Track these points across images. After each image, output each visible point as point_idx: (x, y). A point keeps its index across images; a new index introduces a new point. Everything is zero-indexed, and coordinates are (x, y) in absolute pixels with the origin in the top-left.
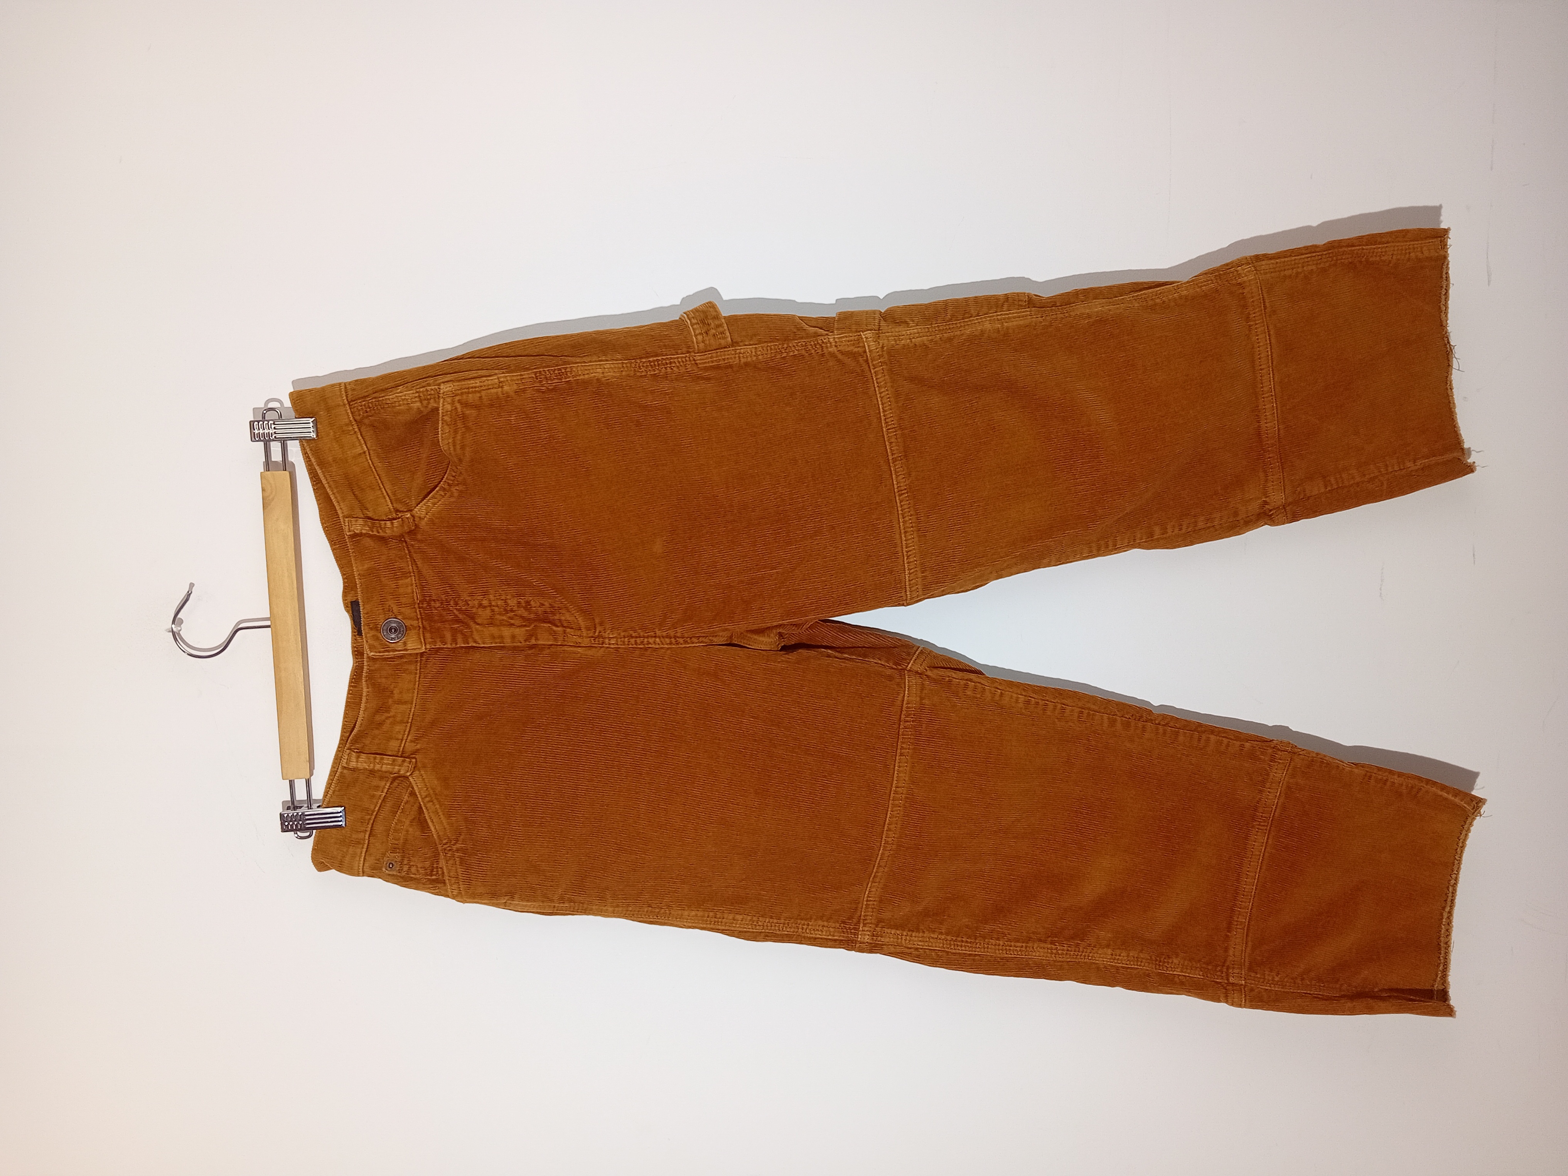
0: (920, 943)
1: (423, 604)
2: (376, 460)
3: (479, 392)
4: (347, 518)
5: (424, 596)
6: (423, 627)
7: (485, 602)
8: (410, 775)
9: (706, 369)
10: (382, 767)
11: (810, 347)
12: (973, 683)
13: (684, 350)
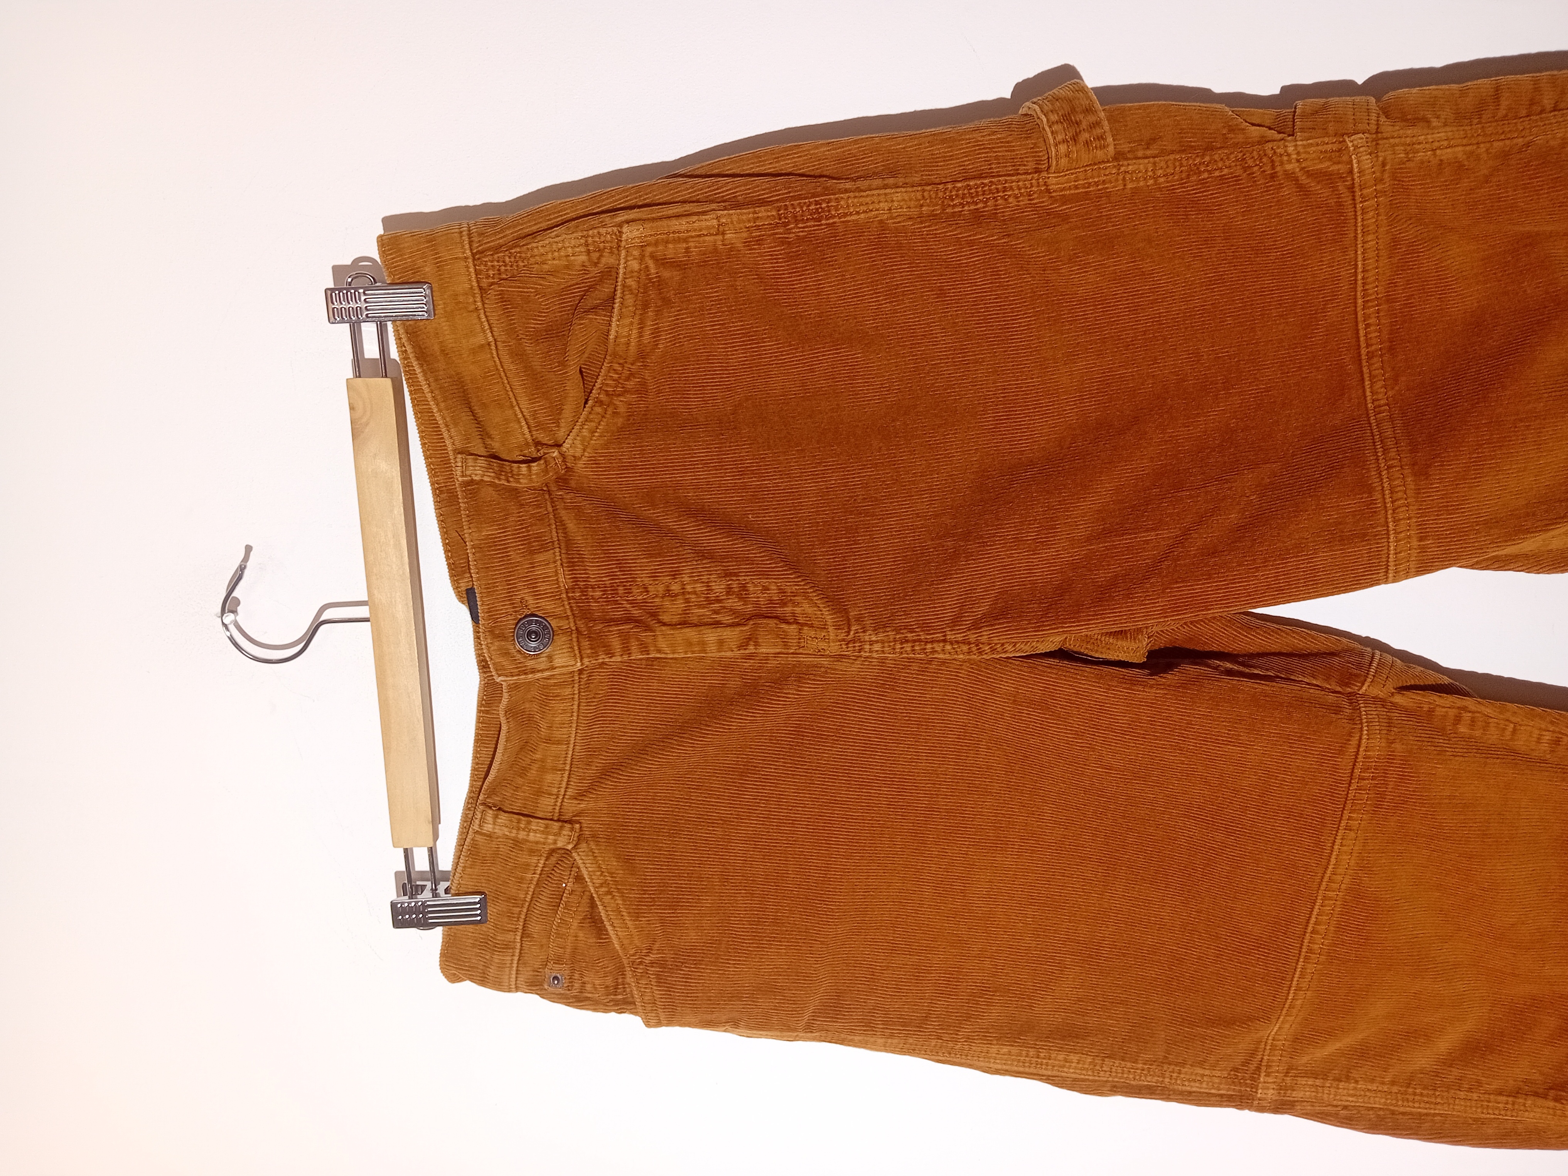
0: (1351, 1099)
1: (573, 592)
2: (506, 359)
3: (686, 240)
4: (459, 453)
5: (576, 580)
6: (577, 629)
7: (675, 588)
8: (574, 848)
9: (1065, 200)
10: (528, 835)
11: (1250, 162)
12: (1470, 714)
13: (1031, 166)
